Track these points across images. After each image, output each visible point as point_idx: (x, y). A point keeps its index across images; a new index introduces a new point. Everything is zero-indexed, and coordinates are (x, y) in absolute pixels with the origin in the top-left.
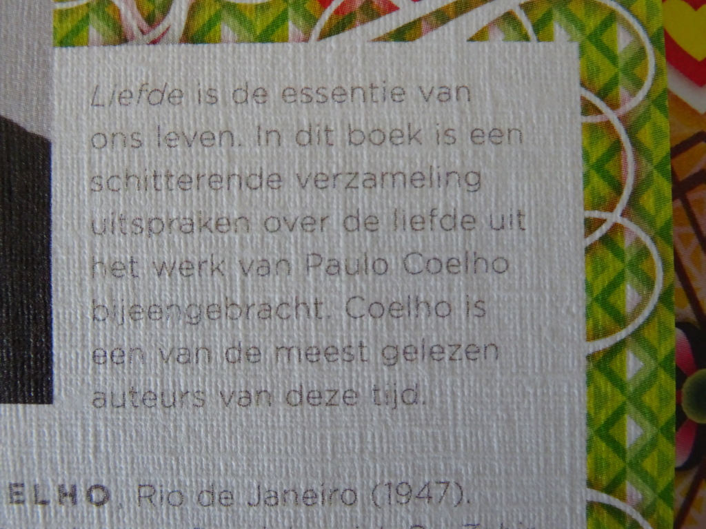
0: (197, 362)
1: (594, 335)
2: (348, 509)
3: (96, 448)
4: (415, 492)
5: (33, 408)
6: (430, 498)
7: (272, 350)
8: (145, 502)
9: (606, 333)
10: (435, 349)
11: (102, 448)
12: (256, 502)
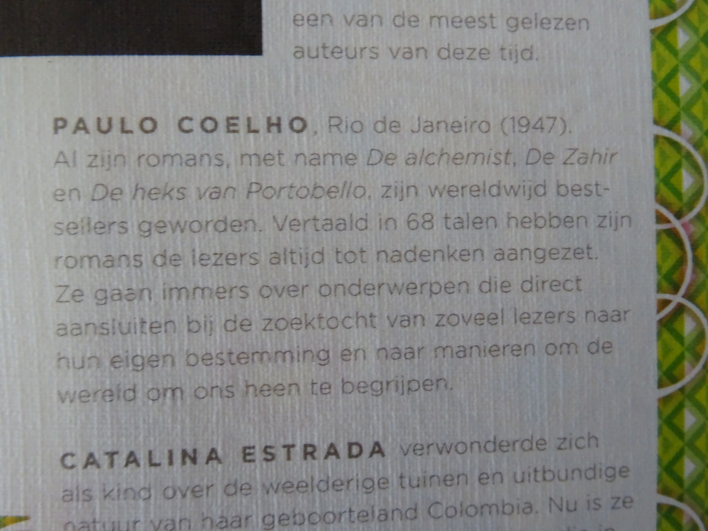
0: (372, 26)
1: (656, 15)
2: (484, 136)
3: (297, 88)
4: (532, 123)
5: (247, 59)
6: (542, 128)
7: (427, 18)
8: (334, 129)
9: (663, 15)
10: (545, 21)
11: (301, 88)
12: (417, 129)
